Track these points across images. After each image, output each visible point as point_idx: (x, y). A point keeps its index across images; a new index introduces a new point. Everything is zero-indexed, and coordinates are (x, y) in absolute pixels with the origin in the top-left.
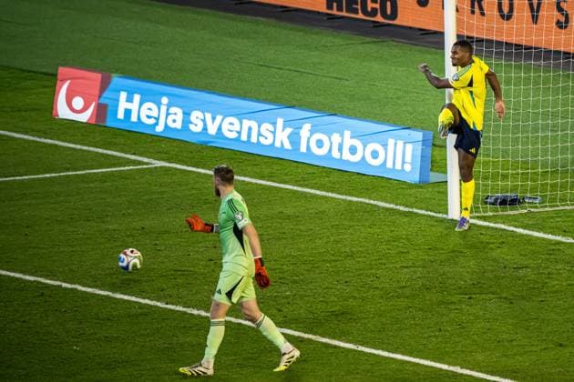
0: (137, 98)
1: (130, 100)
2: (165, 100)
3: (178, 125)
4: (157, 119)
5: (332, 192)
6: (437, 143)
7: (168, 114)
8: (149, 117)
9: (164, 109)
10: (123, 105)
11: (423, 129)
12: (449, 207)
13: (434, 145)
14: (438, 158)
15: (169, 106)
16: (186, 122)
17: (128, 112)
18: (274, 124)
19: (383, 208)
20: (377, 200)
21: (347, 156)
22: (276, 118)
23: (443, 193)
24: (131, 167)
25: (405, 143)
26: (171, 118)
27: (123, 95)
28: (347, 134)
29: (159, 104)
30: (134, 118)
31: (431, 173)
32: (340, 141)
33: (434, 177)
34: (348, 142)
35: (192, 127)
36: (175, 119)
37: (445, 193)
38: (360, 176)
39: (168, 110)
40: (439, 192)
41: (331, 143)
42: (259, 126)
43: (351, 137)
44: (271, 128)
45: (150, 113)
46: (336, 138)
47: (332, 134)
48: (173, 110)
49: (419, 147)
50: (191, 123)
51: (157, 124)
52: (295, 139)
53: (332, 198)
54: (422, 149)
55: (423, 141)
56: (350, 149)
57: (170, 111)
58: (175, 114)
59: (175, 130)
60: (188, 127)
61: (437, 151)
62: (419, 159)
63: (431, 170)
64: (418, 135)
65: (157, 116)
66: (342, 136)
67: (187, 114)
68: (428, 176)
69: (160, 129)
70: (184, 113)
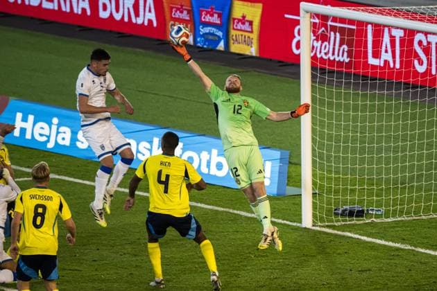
0: (31, 118)
1: (25, 119)
2: (55, 121)
3: (67, 143)
4: (49, 137)
5: (201, 202)
6: (292, 161)
7: (58, 133)
8: (41, 135)
9: (54, 128)
10: (19, 124)
11: (280, 149)
12: (303, 213)
13: (290, 163)
14: (294, 174)
15: (59, 125)
16: (74, 139)
17: (23, 131)
18: (151, 142)
19: (246, 217)
20: (241, 210)
21: (214, 171)
22: (152, 138)
23: (297, 204)
24: (26, 179)
25: (265, 161)
26: (60, 136)
27: (19, 116)
28: (215, 152)
29: (50, 124)
30: (28, 136)
31: (288, 187)
32: (208, 158)
33: (291, 190)
34: (216, 159)
35: (78, 144)
36: (65, 137)
37: (299, 205)
38: (226, 189)
39: (58, 129)
40: (294, 204)
41: (200, 160)
42: (138, 144)
43: (218, 155)
44: (148, 146)
45: (42, 132)
46: (205, 155)
47: (201, 152)
48: (62, 129)
49: (277, 164)
50: (78, 140)
51: (48, 141)
53: (200, 208)
54: (280, 166)
55: (281, 159)
56: (217, 166)
57: (60, 131)
58: (64, 133)
59: (64, 146)
60: (75, 144)
61: (293, 168)
62: (277, 175)
63: (288, 185)
64: (276, 154)
65: (48, 134)
66: (210, 153)
67: (74, 133)
68: (285, 190)
69: (50, 145)
70: (72, 132)
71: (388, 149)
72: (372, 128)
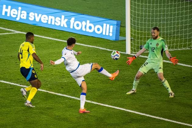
0: (9, 7)
1: (7, 8)
2: (20, 8)
3: (25, 18)
4: (17, 15)
5: (82, 43)
6: (122, 25)
7: (21, 13)
8: (14, 15)
10: (4, 10)
11: (117, 20)
12: (126, 48)
13: (121, 26)
14: (122, 31)
15: (21, 10)
16: (28, 16)
17: (6, 13)
18: (61, 18)
19: (102, 50)
20: (99, 47)
21: (88, 30)
22: (61, 16)
23: (124, 44)
24: (7, 33)
25: (110, 25)
26: (22, 15)
27: (4, 6)
28: (88, 21)
29: (18, 10)
30: (8, 15)
31: (120, 37)
32: (85, 24)
33: (121, 38)
35: (30, 19)
36: (24, 16)
37: (125, 44)
38: (93, 38)
39: (21, 12)
40: (123, 44)
41: (82, 25)
42: (55, 18)
43: (90, 23)
44: (59, 19)
45: (14, 13)
46: (84, 23)
47: (82, 22)
48: (23, 12)
49: (115, 27)
50: (30, 17)
51: (17, 17)
52: (68, 23)
53: (82, 46)
54: (116, 27)
55: (117, 24)
56: (89, 27)
57: (22, 13)
58: (24, 13)
59: (24, 19)
60: (28, 18)
61: (122, 29)
62: (115, 31)
63: (120, 36)
64: (115, 22)
65: (17, 14)
66: (86, 22)
67: (28, 14)
68: (119, 38)
69: (18, 19)
70: (27, 13)
71: (164, 20)
72: (157, 11)
